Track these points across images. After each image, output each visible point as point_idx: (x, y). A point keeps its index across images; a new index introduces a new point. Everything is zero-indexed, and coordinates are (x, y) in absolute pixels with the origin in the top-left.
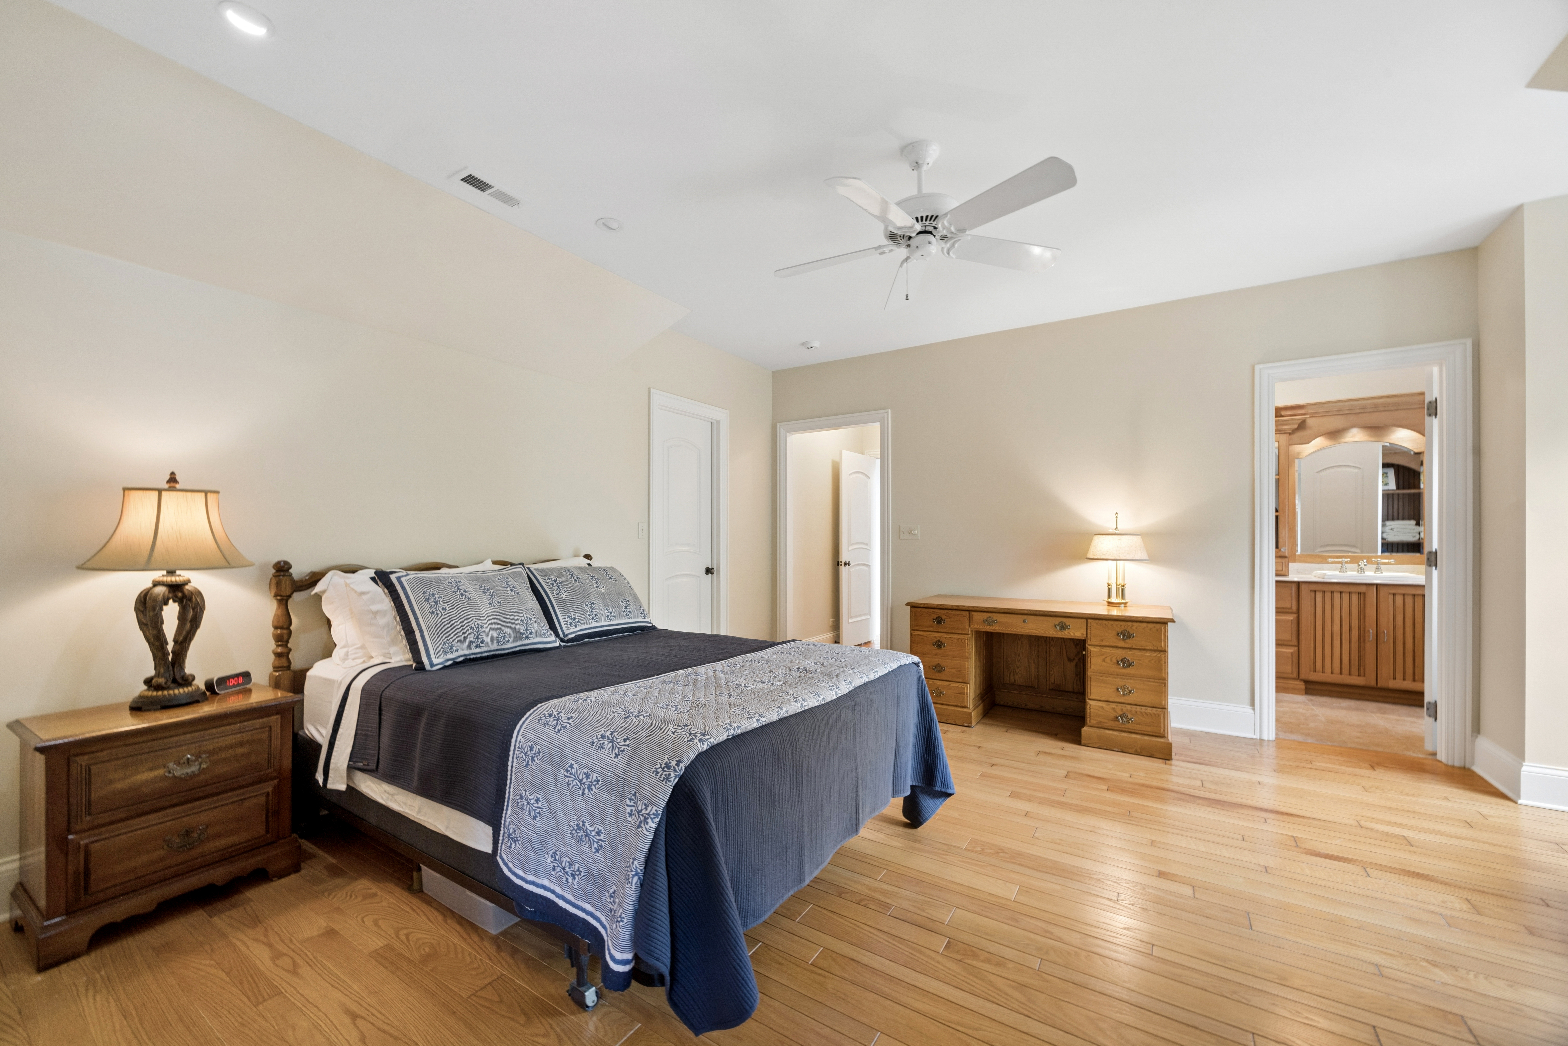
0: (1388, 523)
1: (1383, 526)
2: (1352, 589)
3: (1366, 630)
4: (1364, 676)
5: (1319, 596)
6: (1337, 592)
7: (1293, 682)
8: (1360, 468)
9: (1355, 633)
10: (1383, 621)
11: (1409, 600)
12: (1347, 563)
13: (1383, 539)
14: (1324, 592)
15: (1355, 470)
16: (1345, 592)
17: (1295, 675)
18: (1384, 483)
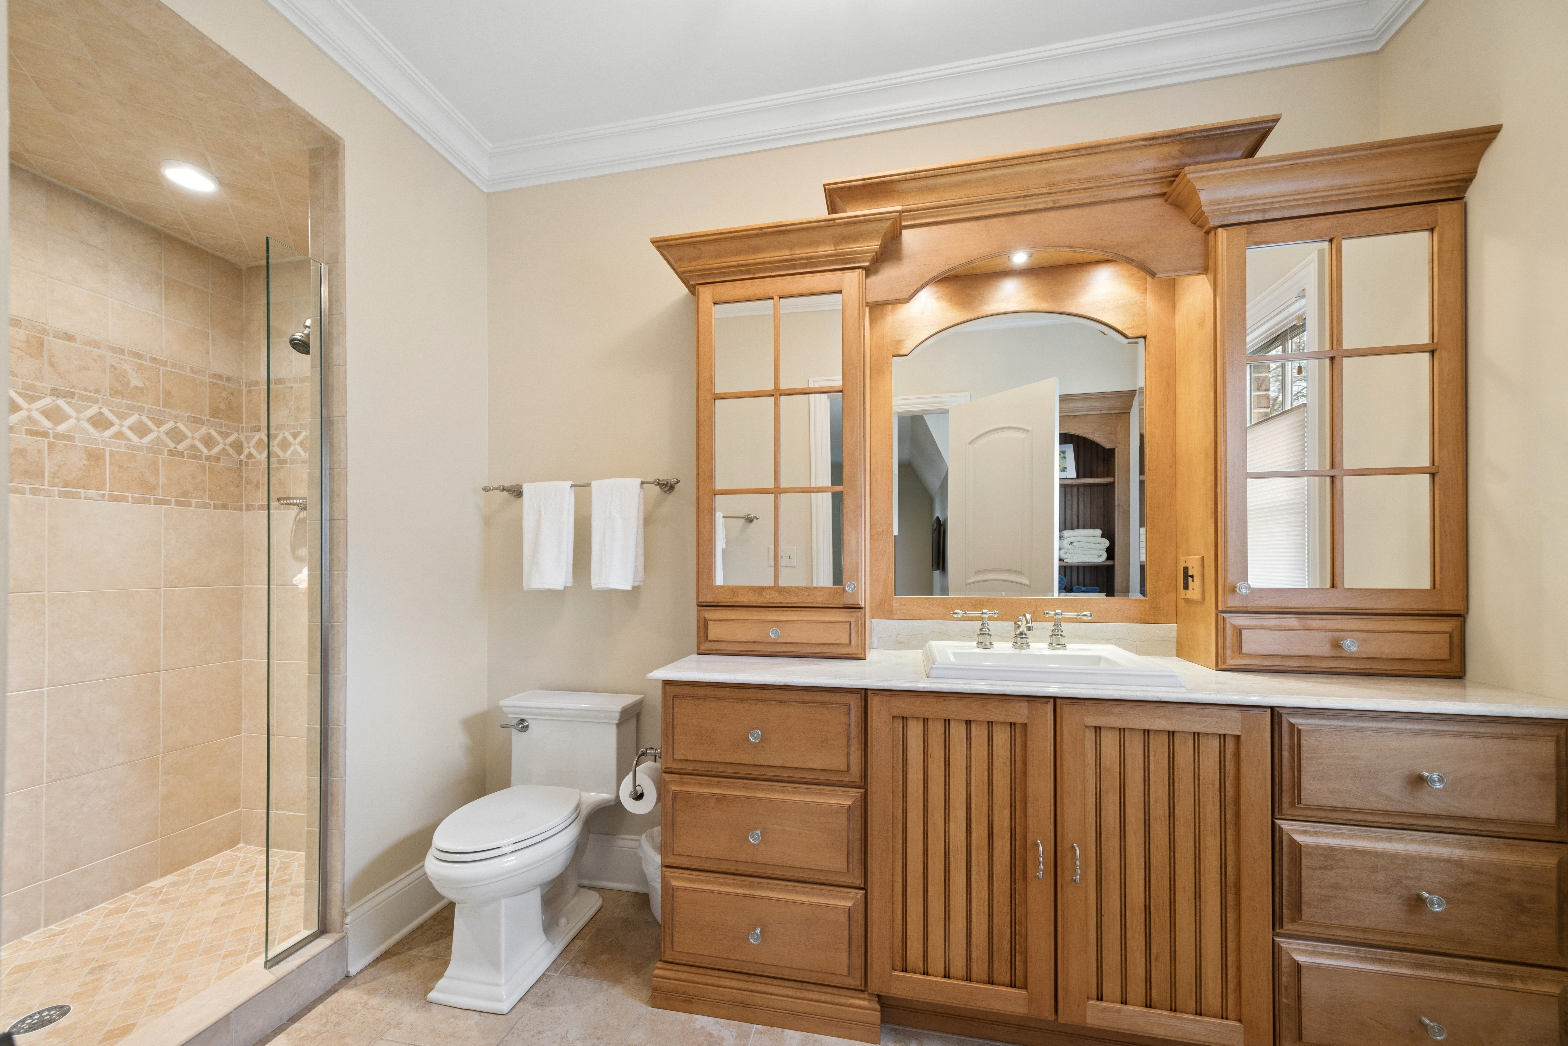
0: (1067, 533)
1: (1061, 537)
2: (996, 713)
3: (1029, 843)
4: (1025, 987)
5: (915, 730)
6: (958, 720)
7: (853, 1001)
8: (1028, 431)
9: (1002, 846)
10: (1071, 813)
11: (1134, 747)
12: (990, 619)
13: (1061, 560)
14: (926, 720)
15: (1021, 435)
16: (979, 722)
17: (856, 982)
18: (1062, 467)
